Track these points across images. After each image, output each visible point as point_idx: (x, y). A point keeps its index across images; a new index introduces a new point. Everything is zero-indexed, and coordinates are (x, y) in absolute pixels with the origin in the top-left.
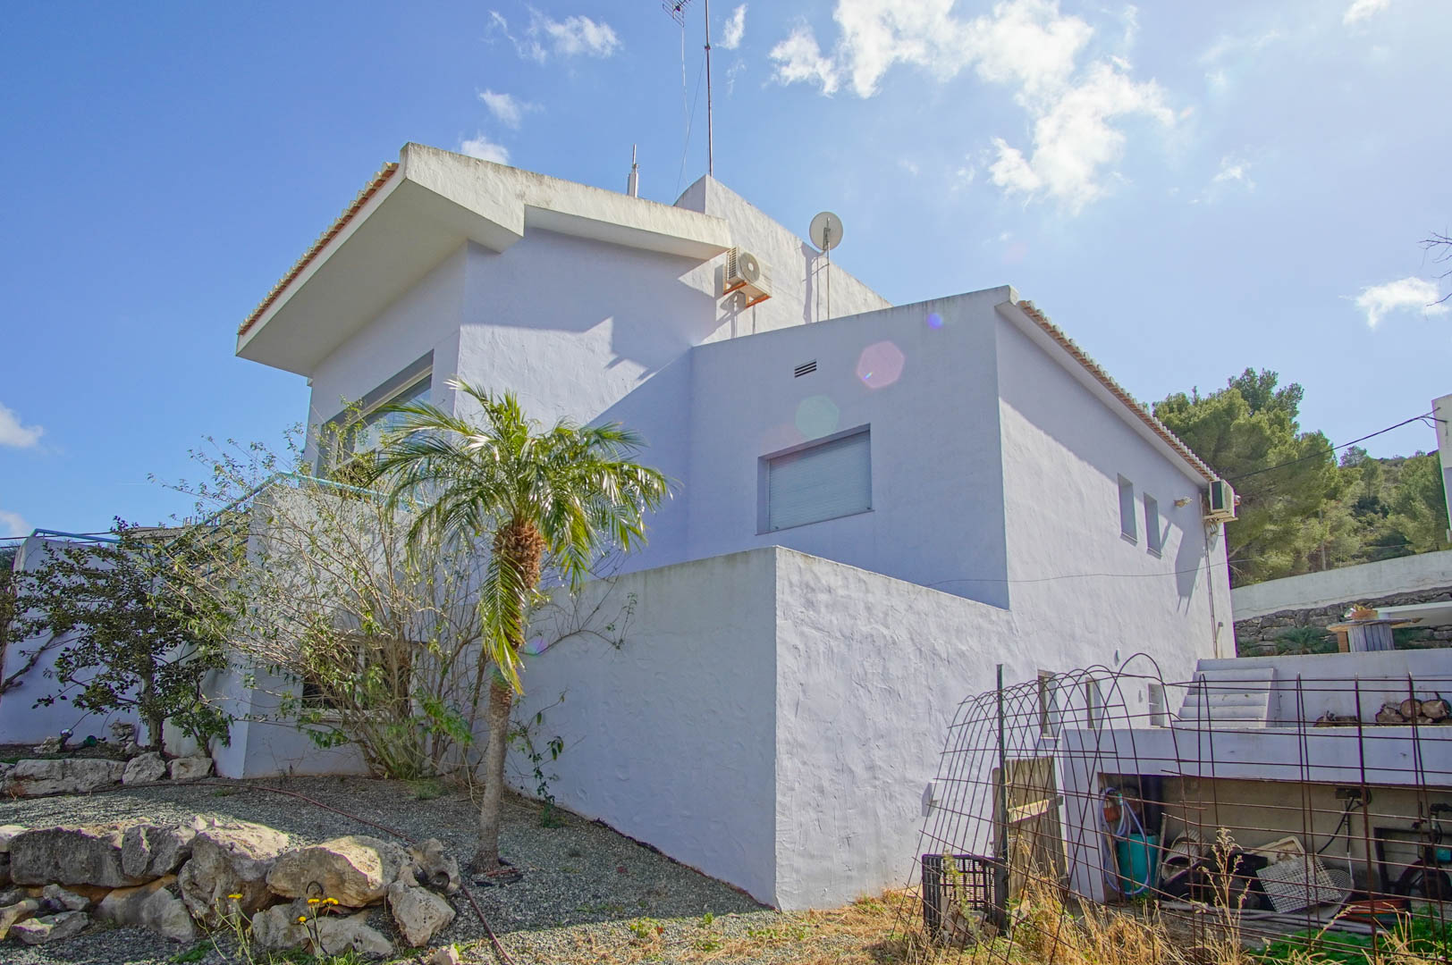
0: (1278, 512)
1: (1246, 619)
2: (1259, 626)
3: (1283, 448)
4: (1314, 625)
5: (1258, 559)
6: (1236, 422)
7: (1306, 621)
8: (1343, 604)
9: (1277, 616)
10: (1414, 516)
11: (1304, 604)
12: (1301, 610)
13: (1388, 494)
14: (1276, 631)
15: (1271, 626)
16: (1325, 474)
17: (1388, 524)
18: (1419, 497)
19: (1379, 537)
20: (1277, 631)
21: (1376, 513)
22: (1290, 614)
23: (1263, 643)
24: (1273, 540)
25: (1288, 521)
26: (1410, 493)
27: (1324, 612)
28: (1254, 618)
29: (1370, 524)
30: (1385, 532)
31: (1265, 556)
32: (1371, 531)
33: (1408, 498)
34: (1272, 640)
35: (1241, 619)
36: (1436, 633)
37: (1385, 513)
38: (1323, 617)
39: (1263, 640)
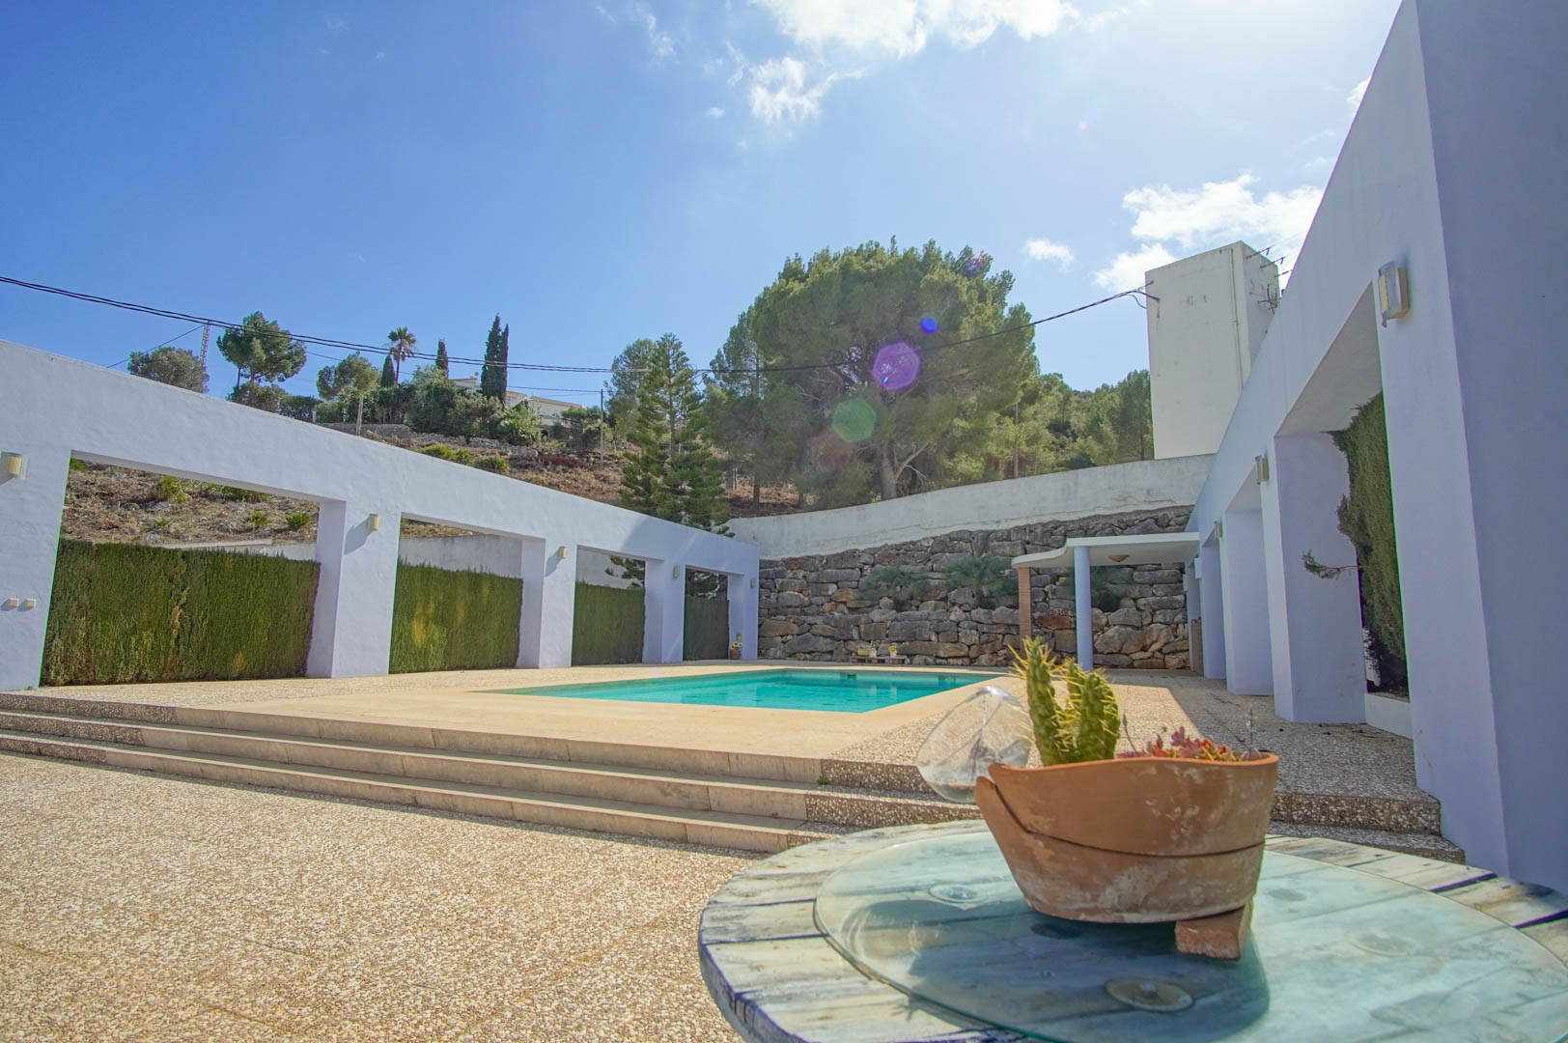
0: (973, 407)
1: (915, 539)
2: (929, 550)
3: (979, 318)
4: (995, 554)
5: (948, 463)
6: (928, 276)
7: (985, 548)
8: (1029, 525)
9: (951, 537)
10: (1100, 439)
11: (984, 523)
12: (981, 531)
13: (1078, 420)
14: (947, 559)
15: (943, 552)
16: (1023, 360)
17: (1077, 447)
18: (1106, 419)
19: (1069, 459)
20: (949, 559)
21: (1068, 437)
22: (966, 536)
23: (932, 575)
24: (963, 439)
25: (983, 417)
26: (1098, 415)
27: (1006, 537)
28: (924, 539)
29: (1062, 446)
30: (1074, 455)
31: (955, 459)
32: (1062, 453)
33: (1097, 421)
34: (942, 571)
35: (908, 540)
36: (1136, 573)
37: (1075, 437)
38: (1005, 543)
39: (932, 570)
